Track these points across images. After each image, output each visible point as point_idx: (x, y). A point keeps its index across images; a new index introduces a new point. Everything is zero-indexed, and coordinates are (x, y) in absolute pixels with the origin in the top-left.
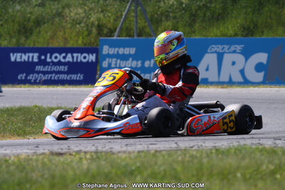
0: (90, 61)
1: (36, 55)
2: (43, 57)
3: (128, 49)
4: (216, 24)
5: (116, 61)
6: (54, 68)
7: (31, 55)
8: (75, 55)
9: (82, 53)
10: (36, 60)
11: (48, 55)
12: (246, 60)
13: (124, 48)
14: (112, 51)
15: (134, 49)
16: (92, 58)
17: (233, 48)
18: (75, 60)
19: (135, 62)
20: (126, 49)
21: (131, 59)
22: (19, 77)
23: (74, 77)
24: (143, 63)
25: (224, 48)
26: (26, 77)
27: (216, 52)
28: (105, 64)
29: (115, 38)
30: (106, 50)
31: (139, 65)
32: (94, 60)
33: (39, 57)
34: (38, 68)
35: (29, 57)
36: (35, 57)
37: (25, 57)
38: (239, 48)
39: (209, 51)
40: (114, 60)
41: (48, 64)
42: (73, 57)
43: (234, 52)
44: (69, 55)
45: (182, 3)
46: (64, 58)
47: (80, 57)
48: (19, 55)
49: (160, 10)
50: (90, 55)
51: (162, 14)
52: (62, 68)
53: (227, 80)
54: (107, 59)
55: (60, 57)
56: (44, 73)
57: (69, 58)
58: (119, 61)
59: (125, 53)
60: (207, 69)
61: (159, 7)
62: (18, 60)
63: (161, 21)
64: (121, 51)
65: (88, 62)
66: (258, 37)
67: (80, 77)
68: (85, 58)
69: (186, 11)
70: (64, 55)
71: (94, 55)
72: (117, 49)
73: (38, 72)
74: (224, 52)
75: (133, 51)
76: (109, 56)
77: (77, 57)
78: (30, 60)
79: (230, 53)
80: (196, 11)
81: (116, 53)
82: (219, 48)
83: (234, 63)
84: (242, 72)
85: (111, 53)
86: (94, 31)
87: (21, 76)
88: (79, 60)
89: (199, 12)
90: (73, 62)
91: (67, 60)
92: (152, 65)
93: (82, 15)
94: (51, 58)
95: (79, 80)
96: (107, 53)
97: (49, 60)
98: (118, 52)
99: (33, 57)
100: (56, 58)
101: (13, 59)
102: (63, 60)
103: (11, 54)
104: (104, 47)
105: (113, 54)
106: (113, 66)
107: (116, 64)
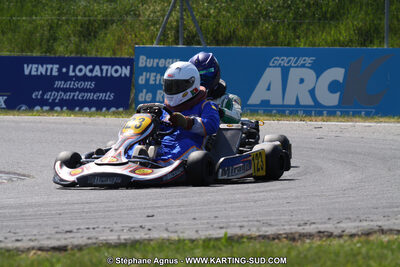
0: (123, 75)
1: (56, 67)
2: (64, 70)
5: (156, 77)
6: (78, 85)
7: (49, 66)
8: (105, 68)
9: (112, 66)
10: (55, 73)
11: (72, 67)
12: (317, 78)
13: (165, 59)
14: (151, 63)
16: (126, 71)
17: (301, 61)
18: (104, 75)
20: (168, 60)
22: (34, 96)
23: (102, 96)
25: (289, 61)
26: (42, 95)
27: (280, 66)
28: (141, 80)
29: (154, 46)
30: (143, 61)
32: (128, 75)
33: (60, 70)
34: (58, 84)
35: (47, 69)
36: (54, 69)
37: (42, 70)
38: (309, 61)
40: (153, 74)
41: (70, 78)
42: (102, 70)
43: (303, 66)
44: (97, 68)
46: (91, 71)
47: (110, 71)
48: (35, 66)
50: (124, 68)
52: (88, 85)
53: (293, 103)
54: (144, 74)
55: (86, 70)
56: (65, 90)
57: (97, 72)
60: (269, 89)
62: (33, 73)
64: (162, 63)
65: (120, 76)
67: (109, 96)
68: (116, 71)
70: (91, 67)
71: (128, 67)
72: (156, 61)
73: (58, 90)
74: (291, 66)
76: (146, 69)
77: (107, 70)
78: (49, 74)
79: (297, 67)
81: (155, 65)
82: (284, 61)
83: (302, 81)
84: (312, 92)
85: (149, 65)
87: (36, 95)
88: (109, 75)
90: (102, 77)
91: (94, 74)
94: (74, 71)
95: (109, 100)
96: (143, 65)
97: (71, 74)
98: (158, 64)
99: (52, 69)
100: (80, 70)
101: (27, 72)
102: (89, 74)
103: (25, 66)
104: (141, 57)
105: (152, 67)
106: (152, 82)
107: (155, 80)
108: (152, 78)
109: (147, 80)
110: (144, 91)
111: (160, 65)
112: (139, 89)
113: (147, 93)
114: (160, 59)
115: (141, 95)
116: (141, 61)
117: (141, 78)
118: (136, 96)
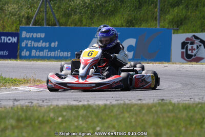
0: (13, 42)
3: (39, 34)
4: (108, 17)
5: (31, 43)
9: (7, 37)
13: (37, 33)
14: (29, 35)
15: (44, 34)
16: (15, 40)
18: (3, 41)
19: (44, 43)
20: (38, 34)
21: (41, 41)
23: (2, 53)
24: (50, 44)
28: (23, 44)
29: (30, 26)
30: (24, 34)
31: (47, 46)
32: (16, 42)
39: (95, 36)
40: (30, 41)
42: (1, 40)
45: (86, 3)
47: (6, 39)
49: (71, 7)
50: (13, 38)
51: (72, 10)
54: (25, 41)
58: (33, 43)
59: (38, 37)
61: (70, 5)
63: (71, 15)
64: (35, 35)
65: (12, 42)
66: (137, 28)
67: (5, 53)
68: (9, 40)
69: (88, 8)
71: (16, 38)
72: (31, 34)
75: (43, 35)
76: (26, 38)
77: (4, 39)
80: (95, 8)
81: (31, 37)
86: (24, 21)
88: (5, 42)
89: (97, 9)
90: (1, 43)
92: (56, 46)
93: (17, 10)
95: (5, 55)
96: (24, 37)
98: (32, 36)
104: (23, 32)
105: (29, 37)
106: (29, 46)
107: (31, 45)
108: (29, 43)
109: (27, 44)
110: (25, 50)
111: (34, 37)
112: (22, 49)
113: (26, 51)
114: (34, 33)
115: (23, 52)
116: (23, 34)
117: (23, 43)
118: (21, 53)
